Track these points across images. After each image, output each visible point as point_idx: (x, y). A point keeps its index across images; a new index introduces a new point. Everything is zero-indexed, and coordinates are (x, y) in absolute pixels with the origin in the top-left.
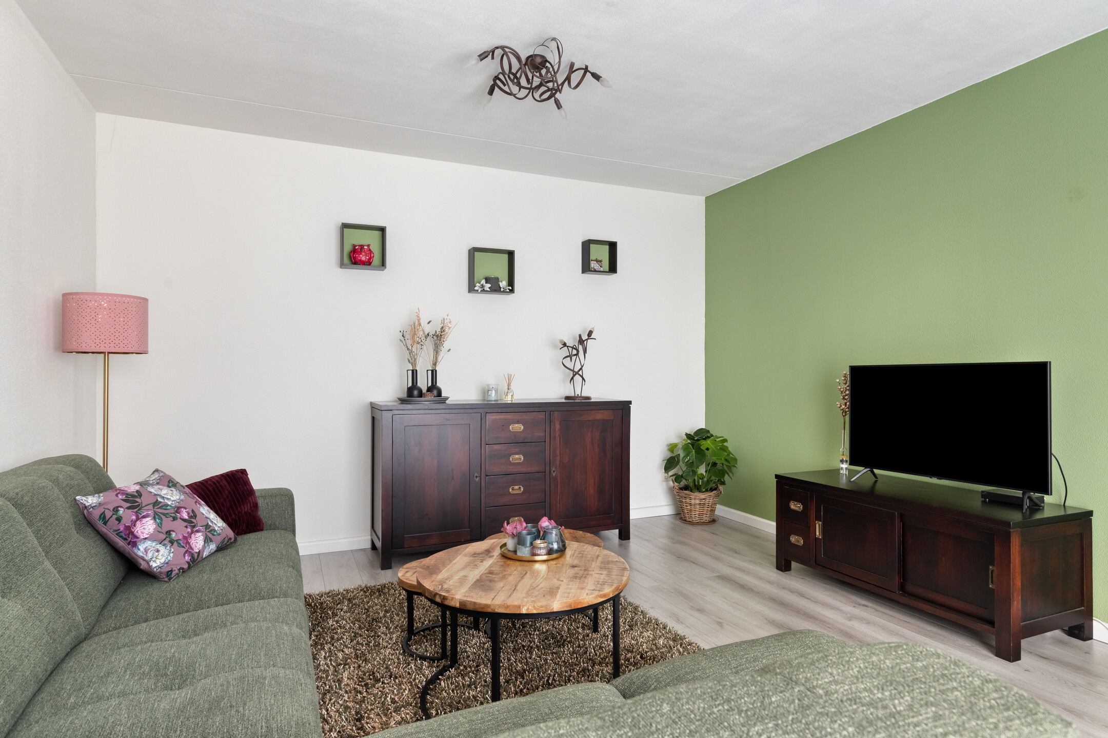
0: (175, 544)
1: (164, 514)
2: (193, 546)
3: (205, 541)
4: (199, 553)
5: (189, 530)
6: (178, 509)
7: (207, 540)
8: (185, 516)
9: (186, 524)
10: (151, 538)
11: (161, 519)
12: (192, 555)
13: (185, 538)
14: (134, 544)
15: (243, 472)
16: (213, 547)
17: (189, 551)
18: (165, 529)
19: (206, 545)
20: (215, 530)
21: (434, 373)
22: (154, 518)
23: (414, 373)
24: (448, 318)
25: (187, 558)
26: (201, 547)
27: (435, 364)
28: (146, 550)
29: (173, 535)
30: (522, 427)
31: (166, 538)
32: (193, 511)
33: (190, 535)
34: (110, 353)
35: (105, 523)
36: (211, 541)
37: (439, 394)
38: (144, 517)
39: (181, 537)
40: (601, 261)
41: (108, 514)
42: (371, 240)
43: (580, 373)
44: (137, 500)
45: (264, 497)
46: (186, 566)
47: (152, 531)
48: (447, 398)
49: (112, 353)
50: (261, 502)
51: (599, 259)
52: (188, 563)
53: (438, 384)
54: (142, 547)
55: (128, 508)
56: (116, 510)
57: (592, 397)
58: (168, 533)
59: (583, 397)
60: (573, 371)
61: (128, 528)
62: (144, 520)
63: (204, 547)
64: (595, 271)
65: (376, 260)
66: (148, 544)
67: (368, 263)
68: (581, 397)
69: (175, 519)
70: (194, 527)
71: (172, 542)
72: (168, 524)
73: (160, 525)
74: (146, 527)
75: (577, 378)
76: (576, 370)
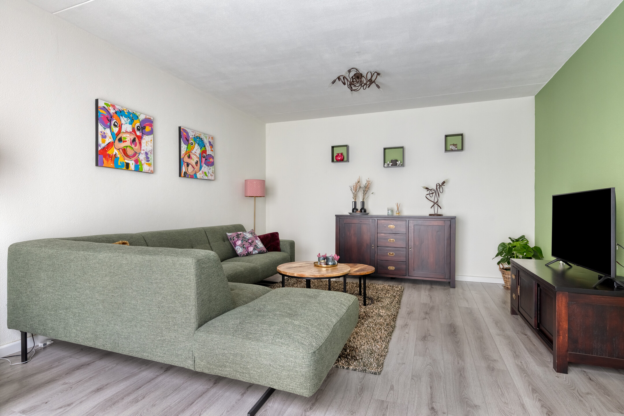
0: (244, 248)
1: (244, 240)
2: (249, 250)
3: (253, 249)
4: (251, 252)
5: (249, 245)
6: (249, 240)
7: (254, 249)
8: (250, 242)
9: (249, 244)
10: (239, 246)
11: (243, 241)
12: (248, 252)
13: (247, 247)
14: (235, 246)
15: (277, 233)
16: (257, 252)
17: (247, 251)
18: (243, 244)
19: (254, 250)
20: (258, 247)
21: (363, 203)
22: (241, 241)
23: (355, 203)
24: (369, 179)
25: (246, 252)
26: (252, 251)
27: (364, 199)
28: (237, 248)
29: (245, 246)
30: (394, 227)
31: (243, 246)
32: (253, 241)
33: (249, 247)
34: (256, 197)
35: (231, 240)
36: (256, 250)
37: (365, 211)
38: (239, 240)
39: (246, 247)
40: (456, 145)
41: (232, 238)
42: (343, 151)
43: (437, 203)
44: (239, 235)
45: (282, 242)
46: (245, 254)
47: (240, 244)
48: (368, 213)
49: (257, 197)
50: (281, 243)
51: (455, 143)
52: (247, 254)
53: (365, 207)
54: (237, 247)
55: (236, 237)
56: (234, 237)
57: (443, 215)
58: (244, 245)
59: (438, 214)
60: (434, 202)
61: (235, 242)
62: (239, 241)
63: (253, 251)
64: (452, 150)
65: (345, 159)
66: (238, 247)
67: (342, 160)
68: (437, 214)
69: (247, 242)
70: (251, 245)
71: (243, 248)
72: (244, 243)
73: (242, 243)
74: (239, 243)
75: (436, 205)
76: (435, 202)
